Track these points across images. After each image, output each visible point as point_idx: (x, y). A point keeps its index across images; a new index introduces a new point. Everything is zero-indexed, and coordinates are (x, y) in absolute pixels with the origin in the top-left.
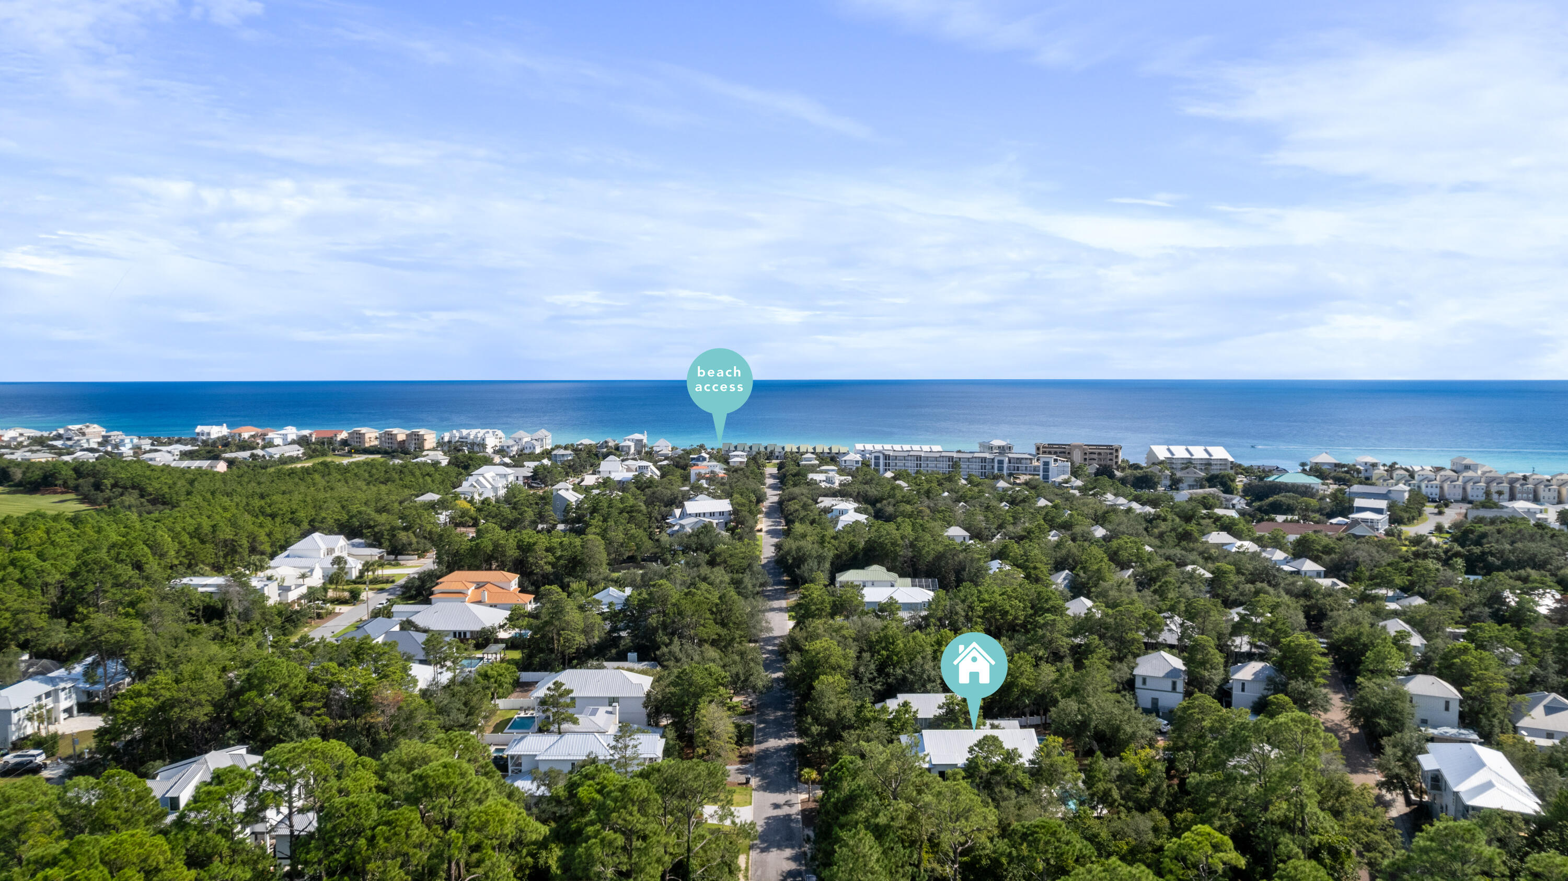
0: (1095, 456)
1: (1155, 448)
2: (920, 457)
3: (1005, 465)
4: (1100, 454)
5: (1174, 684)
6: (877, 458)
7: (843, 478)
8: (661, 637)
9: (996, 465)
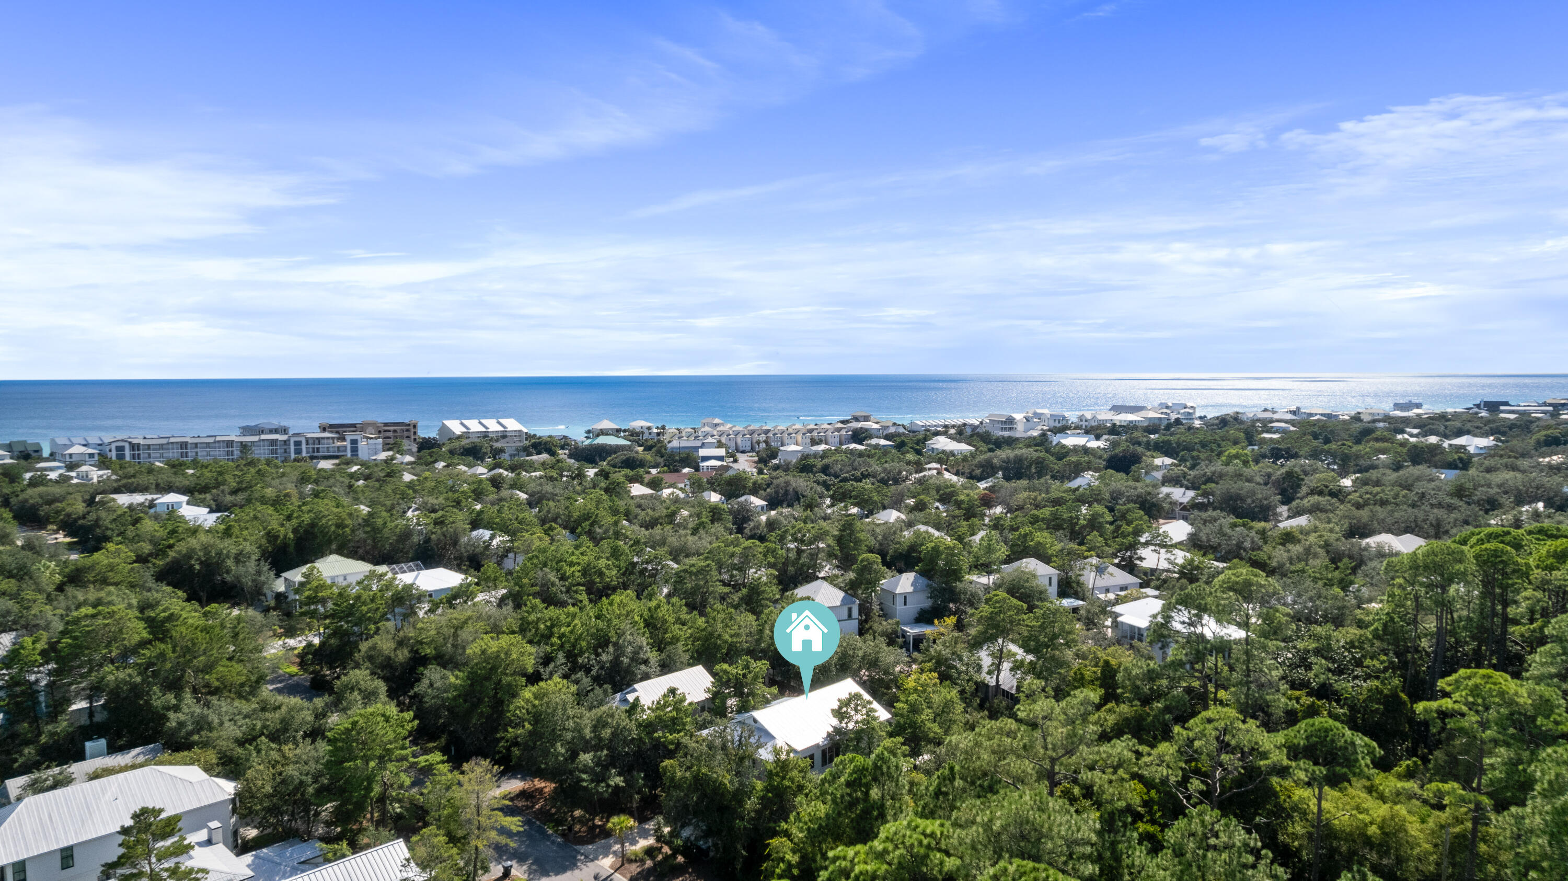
0: (390, 434)
1: (449, 423)
2: (186, 443)
3: (304, 447)
4: (395, 431)
5: (850, 610)
6: (120, 449)
7: (101, 473)
8: (159, 699)
9: (292, 447)
